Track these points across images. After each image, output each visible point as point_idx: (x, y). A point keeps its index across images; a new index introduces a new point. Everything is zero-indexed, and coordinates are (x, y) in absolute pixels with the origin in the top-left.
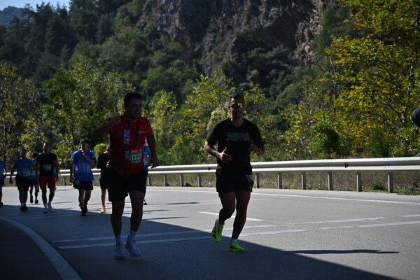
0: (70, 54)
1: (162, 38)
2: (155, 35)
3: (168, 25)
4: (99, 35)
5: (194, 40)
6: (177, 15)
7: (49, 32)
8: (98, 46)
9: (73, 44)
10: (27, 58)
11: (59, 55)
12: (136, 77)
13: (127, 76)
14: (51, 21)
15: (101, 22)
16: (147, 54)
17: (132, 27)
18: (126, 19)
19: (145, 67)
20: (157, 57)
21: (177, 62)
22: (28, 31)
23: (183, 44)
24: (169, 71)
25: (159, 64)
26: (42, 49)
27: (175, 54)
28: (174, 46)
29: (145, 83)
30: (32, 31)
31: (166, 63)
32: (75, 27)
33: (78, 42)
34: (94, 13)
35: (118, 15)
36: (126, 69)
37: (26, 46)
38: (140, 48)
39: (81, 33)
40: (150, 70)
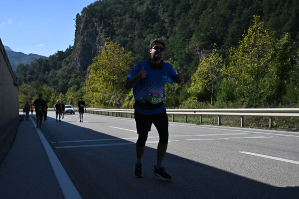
0: (48, 74)
1: (75, 69)
2: (73, 68)
3: (77, 66)
4: (57, 68)
5: (84, 71)
6: (79, 63)
7: (42, 66)
8: (56, 72)
9: (49, 70)
10: (36, 75)
11: (45, 74)
12: (67, 81)
13: (64, 81)
14: (43, 63)
15: (58, 64)
16: (71, 74)
17: (67, 65)
18: (65, 63)
19: (70, 78)
20: (73, 75)
21: (79, 76)
22: (36, 66)
23: (81, 71)
24: (77, 79)
25: (74, 77)
26: (40, 71)
27: (79, 74)
28: (78, 72)
29: (69, 83)
30: (37, 66)
31: (76, 77)
32: (50, 65)
33: (50, 69)
34: (56, 61)
35: (63, 61)
36: (64, 79)
37: (35, 70)
38: (69, 72)
39: (52, 67)
40: (72, 79)
